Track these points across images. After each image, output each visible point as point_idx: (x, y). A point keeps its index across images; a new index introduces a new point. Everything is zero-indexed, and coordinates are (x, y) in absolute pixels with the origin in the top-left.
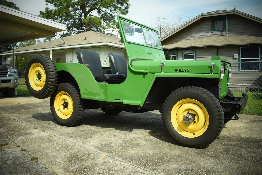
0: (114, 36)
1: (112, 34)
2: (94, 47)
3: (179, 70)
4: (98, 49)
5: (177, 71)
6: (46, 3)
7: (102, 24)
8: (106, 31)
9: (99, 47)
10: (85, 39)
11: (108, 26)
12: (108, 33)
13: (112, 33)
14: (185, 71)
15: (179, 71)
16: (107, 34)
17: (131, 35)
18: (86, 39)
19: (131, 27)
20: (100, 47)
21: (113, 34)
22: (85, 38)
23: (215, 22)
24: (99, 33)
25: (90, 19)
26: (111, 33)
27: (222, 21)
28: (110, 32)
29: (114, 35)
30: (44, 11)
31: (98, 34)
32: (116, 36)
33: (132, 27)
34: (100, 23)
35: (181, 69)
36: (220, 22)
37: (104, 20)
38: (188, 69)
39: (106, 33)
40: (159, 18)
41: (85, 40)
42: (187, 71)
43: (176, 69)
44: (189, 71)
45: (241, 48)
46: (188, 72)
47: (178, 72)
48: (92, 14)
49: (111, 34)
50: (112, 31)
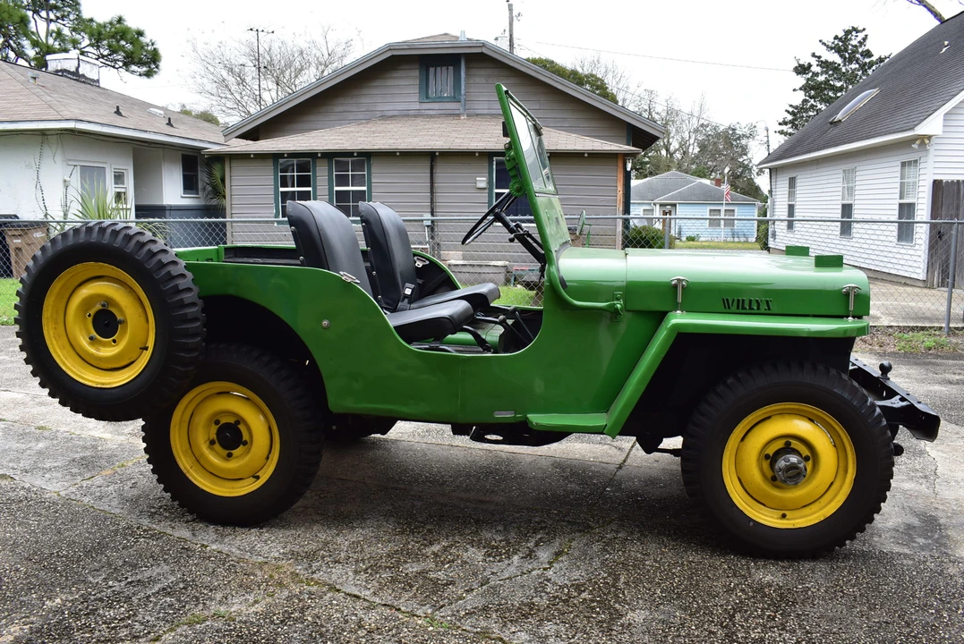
0: (84, 82)
1: (76, 73)
2: (25, 132)
3: (736, 301)
5: (729, 308)
7: (32, 26)
8: (55, 62)
9: (44, 135)
11: (55, 40)
12: (61, 71)
13: (77, 70)
14: (758, 308)
15: (738, 308)
16: (56, 72)
17: (149, 74)
19: (148, 45)
20: (48, 133)
21: (81, 73)
23: (432, 70)
26: (73, 69)
27: (451, 68)
28: (71, 66)
29: (86, 78)
32: (94, 81)
33: (153, 44)
34: (24, 21)
35: (743, 300)
36: (444, 68)
37: (36, 12)
38: (767, 302)
39: (52, 66)
40: (255, 29)
42: (763, 306)
43: (727, 300)
44: (771, 307)
45: (497, 161)
46: (768, 312)
47: (734, 308)
49: (72, 73)
50: (76, 62)
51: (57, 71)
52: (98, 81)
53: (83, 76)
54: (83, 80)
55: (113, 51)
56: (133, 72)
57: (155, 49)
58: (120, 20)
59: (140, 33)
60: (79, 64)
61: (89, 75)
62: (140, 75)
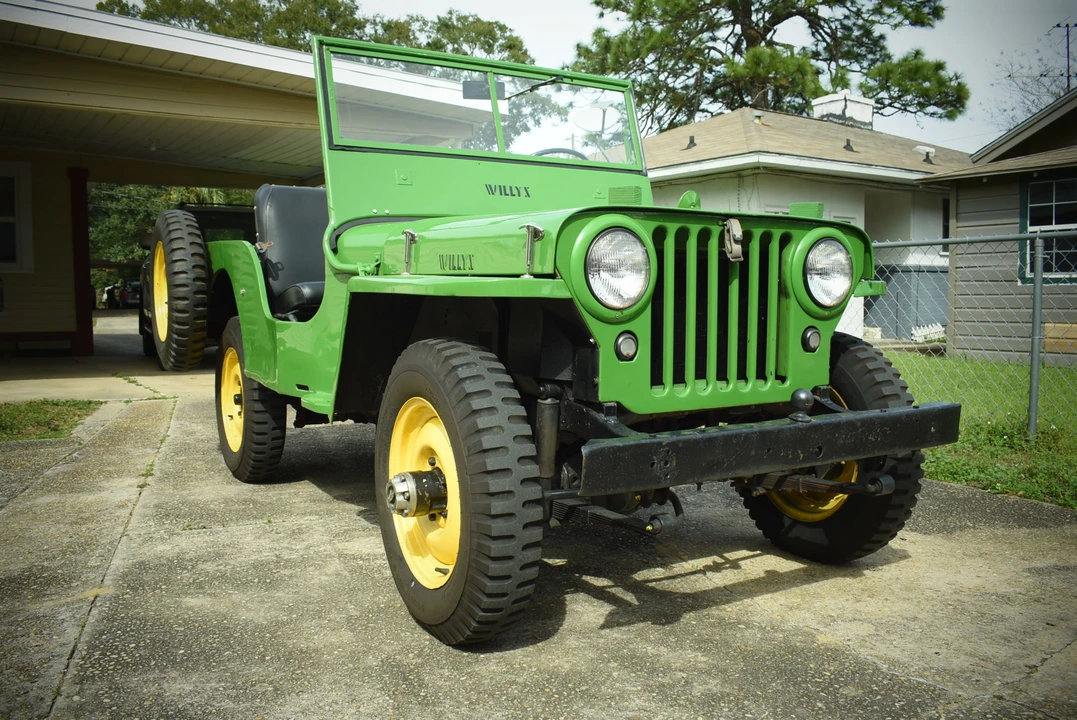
0: (852, 126)
1: (842, 117)
2: (721, 176)
4: (736, 181)
6: (599, 9)
8: (820, 107)
9: (740, 176)
10: (692, 142)
12: (827, 116)
13: (844, 112)
16: (821, 119)
17: (951, 116)
18: (695, 145)
19: (951, 80)
20: (744, 173)
21: (848, 115)
22: (692, 140)
24: (759, 117)
25: (758, 58)
26: (839, 112)
28: (837, 109)
29: (855, 121)
30: (588, 41)
31: (757, 121)
32: (865, 124)
33: (957, 78)
39: (817, 112)
41: (689, 147)
48: (775, 39)
49: (839, 117)
50: (844, 102)
51: (823, 116)
52: (871, 124)
53: (851, 119)
54: (851, 123)
55: (904, 91)
56: (933, 114)
57: (959, 84)
58: (918, 54)
59: (940, 66)
60: (846, 106)
61: (857, 117)
62: (940, 117)
